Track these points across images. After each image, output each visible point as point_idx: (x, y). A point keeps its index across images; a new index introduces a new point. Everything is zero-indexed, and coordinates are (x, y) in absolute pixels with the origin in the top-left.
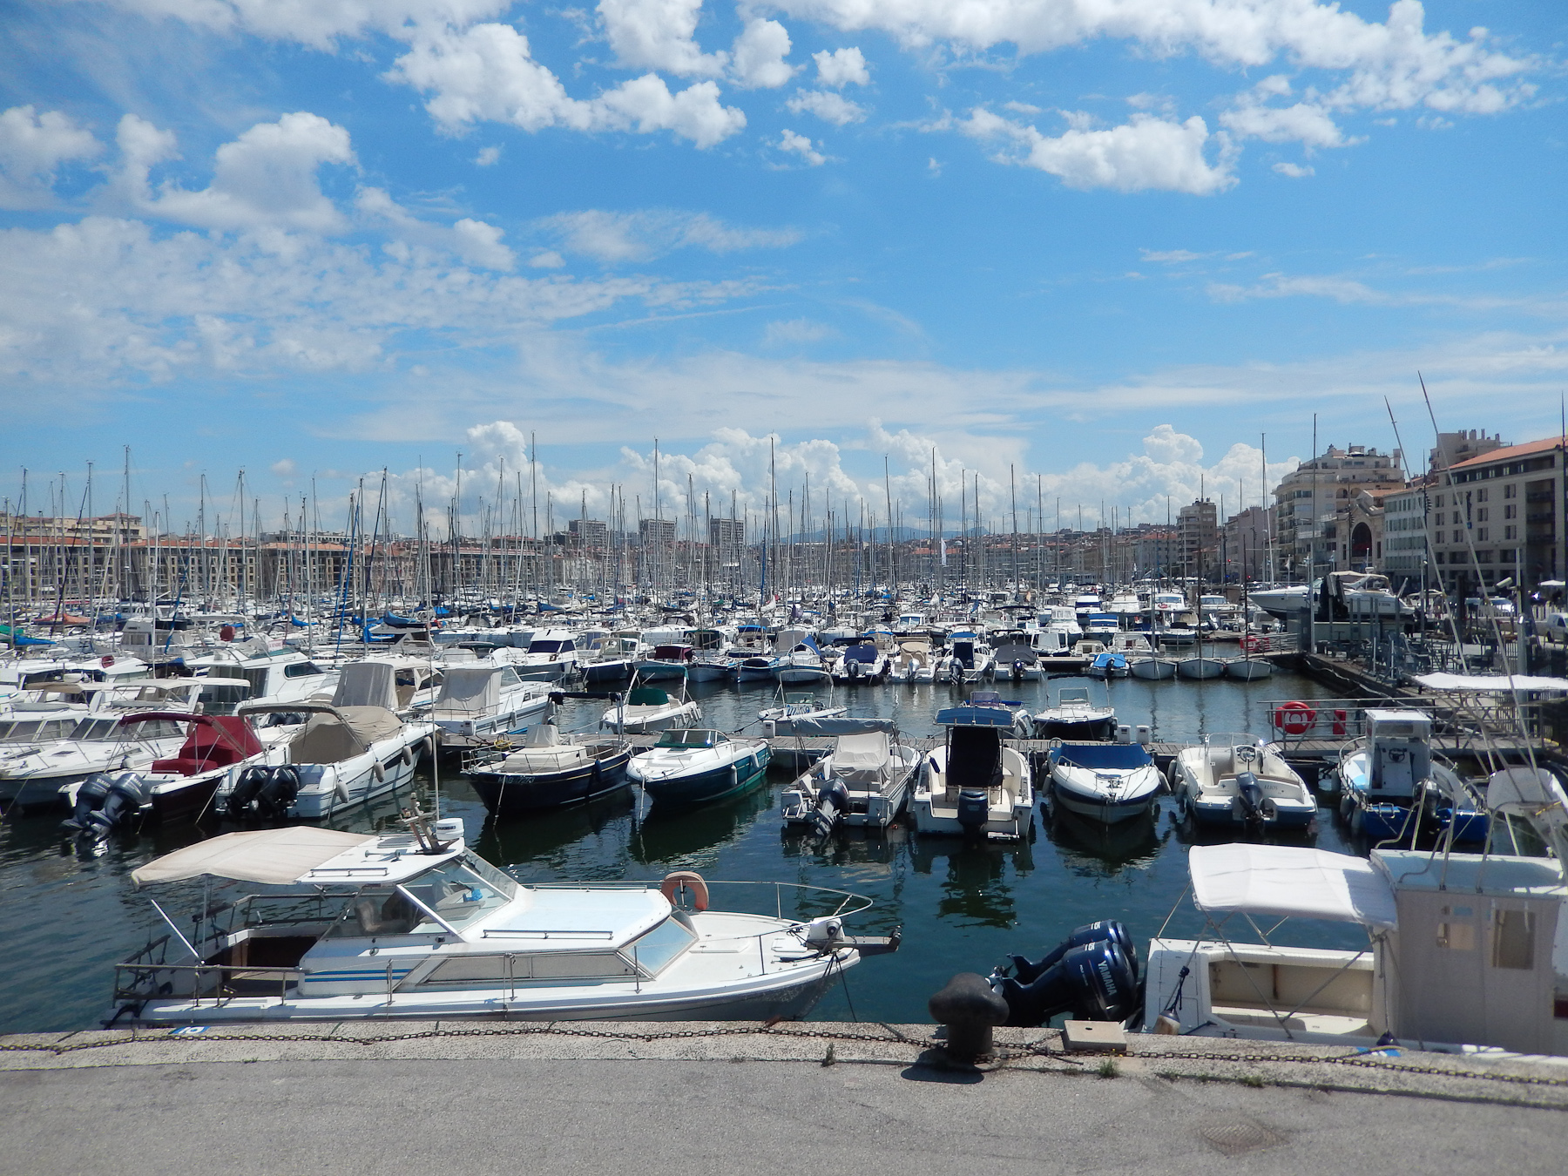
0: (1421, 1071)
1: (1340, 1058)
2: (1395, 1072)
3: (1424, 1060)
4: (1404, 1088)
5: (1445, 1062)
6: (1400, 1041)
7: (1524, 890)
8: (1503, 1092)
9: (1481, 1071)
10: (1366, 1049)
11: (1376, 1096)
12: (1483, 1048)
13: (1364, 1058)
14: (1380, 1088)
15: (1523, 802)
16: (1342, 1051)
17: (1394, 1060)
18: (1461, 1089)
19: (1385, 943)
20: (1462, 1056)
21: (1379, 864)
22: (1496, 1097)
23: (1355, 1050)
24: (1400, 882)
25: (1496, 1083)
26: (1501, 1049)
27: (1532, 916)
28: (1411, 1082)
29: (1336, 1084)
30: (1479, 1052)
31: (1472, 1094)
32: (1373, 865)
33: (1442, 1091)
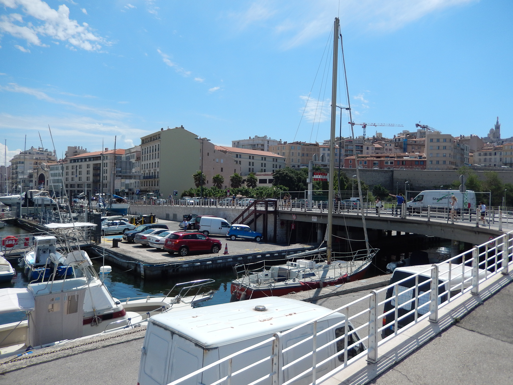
0: (39, 356)
1: (10, 361)
2: (30, 359)
3: (40, 351)
4: (32, 363)
5: (48, 350)
6: (34, 348)
7: (76, 288)
8: (65, 353)
9: (59, 349)
10: (20, 354)
11: (22, 370)
12: (61, 341)
13: (19, 358)
14: (24, 366)
15: (76, 261)
16: (11, 358)
17: (31, 355)
18: (52, 357)
19: (30, 316)
20: (54, 346)
21: (30, 289)
22: (62, 356)
23: (17, 356)
24: (37, 294)
25: (63, 351)
26: (67, 340)
27: (78, 296)
28: (35, 360)
29: (7, 371)
30: (60, 343)
31: (55, 358)
32: (28, 290)
33: (45, 360)
